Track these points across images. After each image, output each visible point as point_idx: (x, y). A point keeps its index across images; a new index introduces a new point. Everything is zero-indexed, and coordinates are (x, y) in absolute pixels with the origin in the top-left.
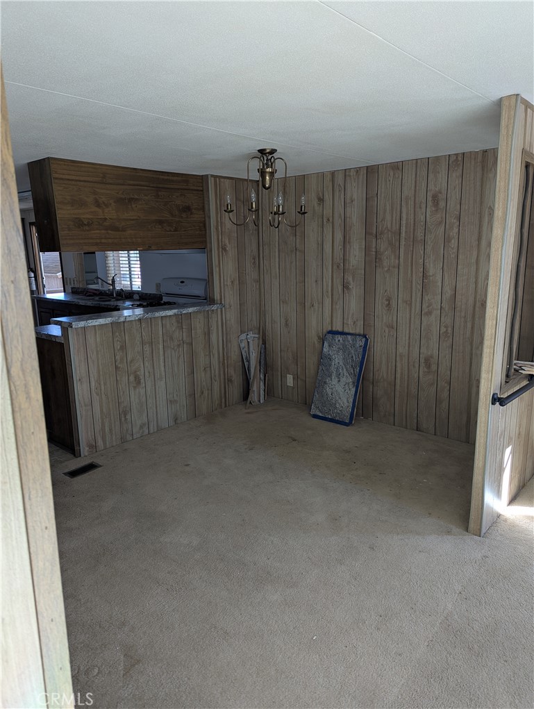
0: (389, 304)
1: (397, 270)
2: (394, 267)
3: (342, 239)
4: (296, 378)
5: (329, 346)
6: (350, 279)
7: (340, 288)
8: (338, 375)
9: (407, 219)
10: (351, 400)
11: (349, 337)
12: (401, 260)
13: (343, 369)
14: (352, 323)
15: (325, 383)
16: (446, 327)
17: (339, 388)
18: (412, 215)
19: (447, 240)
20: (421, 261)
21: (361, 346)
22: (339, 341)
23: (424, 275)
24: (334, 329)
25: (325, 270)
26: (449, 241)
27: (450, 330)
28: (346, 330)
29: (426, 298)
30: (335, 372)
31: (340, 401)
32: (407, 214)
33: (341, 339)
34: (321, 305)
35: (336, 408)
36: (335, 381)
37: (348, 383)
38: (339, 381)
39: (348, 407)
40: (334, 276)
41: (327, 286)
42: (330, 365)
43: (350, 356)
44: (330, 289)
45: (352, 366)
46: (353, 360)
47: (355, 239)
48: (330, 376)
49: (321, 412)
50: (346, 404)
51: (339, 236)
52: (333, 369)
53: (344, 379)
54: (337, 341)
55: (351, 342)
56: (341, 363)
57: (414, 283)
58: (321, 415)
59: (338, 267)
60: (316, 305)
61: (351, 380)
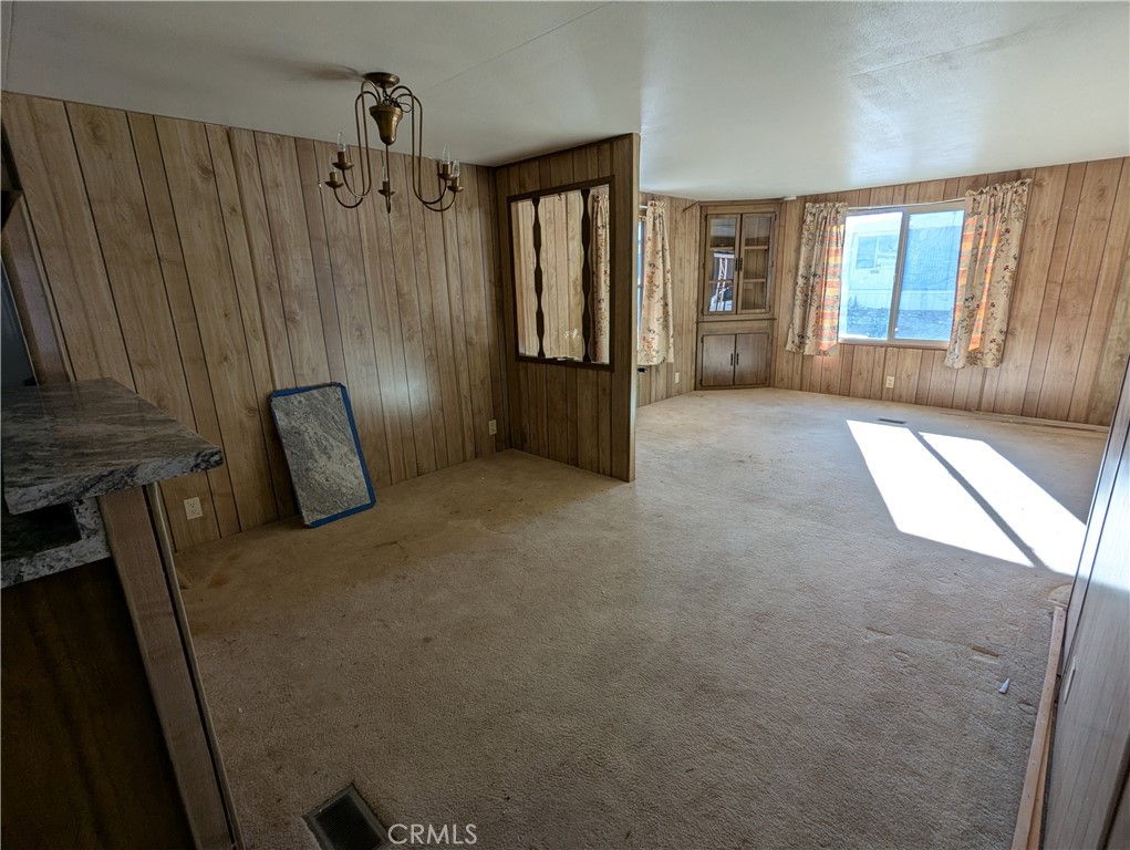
0: (361, 335)
1: (364, 289)
2: (360, 285)
3: (268, 244)
4: (208, 497)
5: (287, 414)
6: (295, 306)
7: (279, 323)
8: (324, 451)
9: (367, 224)
10: (360, 473)
11: (315, 392)
12: (368, 276)
13: (327, 440)
14: (310, 372)
15: (308, 470)
16: (430, 349)
17: (334, 467)
18: (373, 220)
19: (416, 252)
20: (393, 276)
21: (339, 399)
22: (300, 402)
23: (399, 294)
24: (279, 388)
25: (242, 296)
26: (419, 254)
27: (434, 352)
28: (302, 384)
29: (405, 321)
30: (316, 449)
31: (344, 484)
32: (366, 216)
33: (302, 399)
34: (244, 356)
35: (343, 495)
36: (322, 460)
37: (345, 454)
38: (329, 458)
39: (360, 484)
40: (264, 304)
41: (253, 321)
42: (303, 442)
43: (329, 418)
44: (259, 326)
45: (339, 429)
46: (336, 422)
47: (292, 245)
48: (311, 456)
49: (324, 513)
50: (356, 482)
51: (261, 239)
52: (310, 445)
53: (336, 451)
54: (296, 403)
55: (320, 398)
56: (320, 433)
57: (388, 304)
58: (324, 517)
59: (269, 289)
60: (233, 357)
61: (346, 449)
